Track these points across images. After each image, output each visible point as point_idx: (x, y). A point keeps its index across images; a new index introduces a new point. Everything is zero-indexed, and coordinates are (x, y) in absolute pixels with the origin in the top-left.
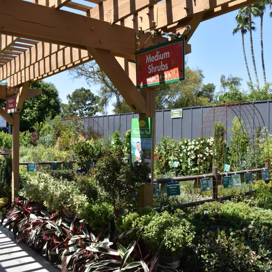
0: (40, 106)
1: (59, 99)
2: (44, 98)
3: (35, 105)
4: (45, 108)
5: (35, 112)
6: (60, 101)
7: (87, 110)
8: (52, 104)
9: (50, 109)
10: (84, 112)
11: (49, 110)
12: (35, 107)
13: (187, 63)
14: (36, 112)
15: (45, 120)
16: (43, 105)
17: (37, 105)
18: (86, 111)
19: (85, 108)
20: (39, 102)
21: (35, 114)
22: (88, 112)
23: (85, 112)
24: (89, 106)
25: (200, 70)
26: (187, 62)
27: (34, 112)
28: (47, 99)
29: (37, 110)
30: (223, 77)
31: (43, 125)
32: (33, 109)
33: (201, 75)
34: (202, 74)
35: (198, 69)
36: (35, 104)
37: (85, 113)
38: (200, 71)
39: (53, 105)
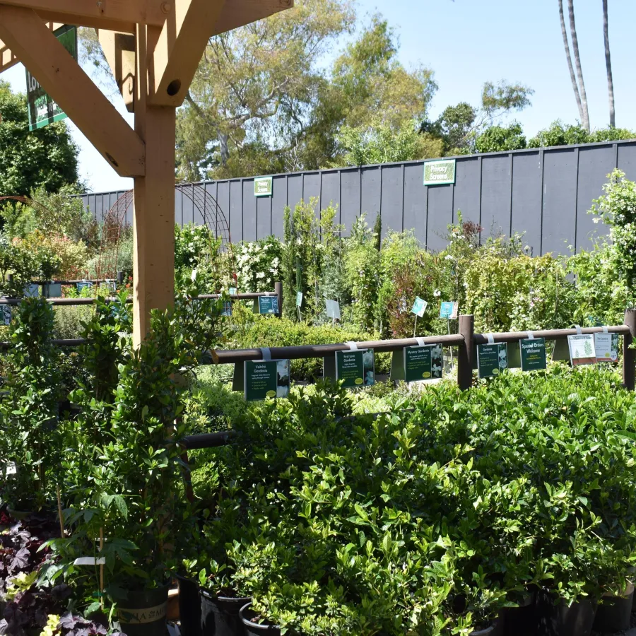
0: (23, 164)
1: (74, 146)
2: (33, 144)
3: (12, 162)
4: (36, 170)
5: (11, 179)
6: (77, 150)
7: (210, 165)
8: (53, 160)
9: (49, 171)
10: (201, 170)
11: (45, 174)
12: (12, 166)
13: (398, 50)
14: (14, 179)
15: (29, 197)
16: (31, 162)
17: (16, 161)
18: (206, 167)
19: (204, 160)
20: (21, 155)
21: (12, 183)
22: (212, 169)
23: (204, 169)
24: (212, 155)
25: (428, 69)
26: (399, 47)
27: (8, 178)
28: (42, 148)
29: (17, 174)
30: (489, 87)
31: (23, 210)
32: (6, 172)
33: (430, 82)
34: (432, 80)
35: (423, 68)
36: (12, 159)
37: (204, 172)
38: (427, 74)
39: (54, 162)
